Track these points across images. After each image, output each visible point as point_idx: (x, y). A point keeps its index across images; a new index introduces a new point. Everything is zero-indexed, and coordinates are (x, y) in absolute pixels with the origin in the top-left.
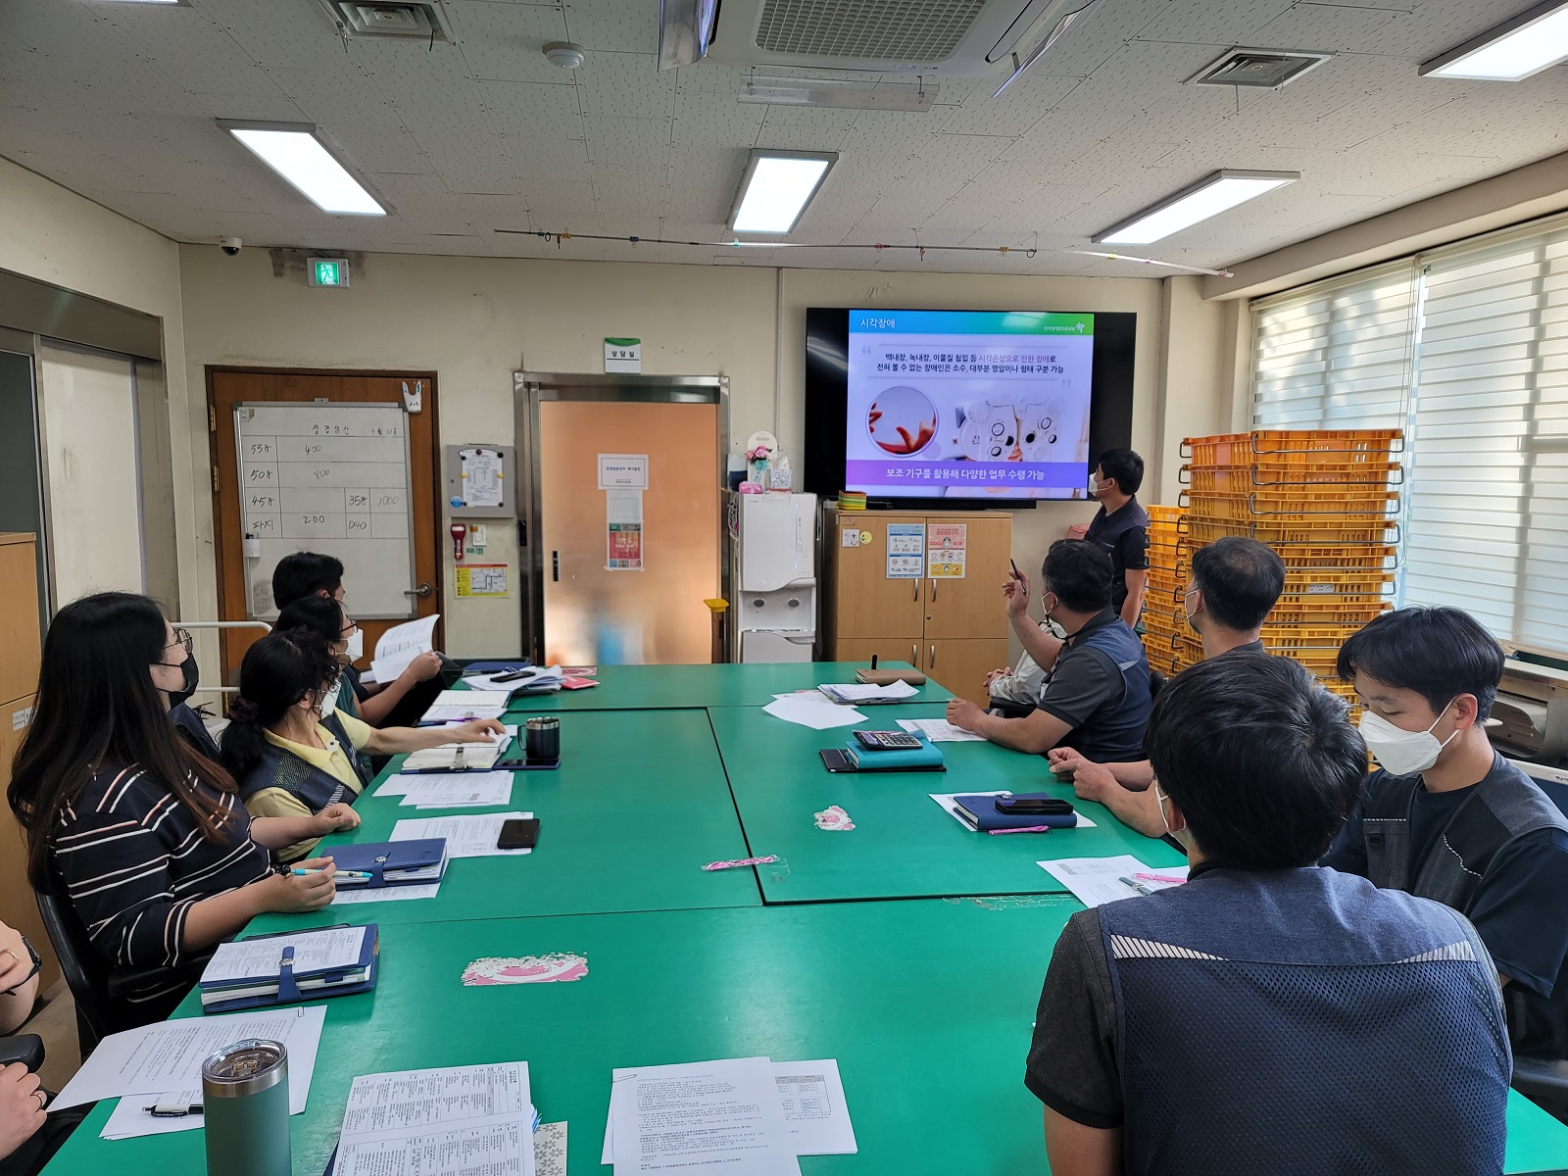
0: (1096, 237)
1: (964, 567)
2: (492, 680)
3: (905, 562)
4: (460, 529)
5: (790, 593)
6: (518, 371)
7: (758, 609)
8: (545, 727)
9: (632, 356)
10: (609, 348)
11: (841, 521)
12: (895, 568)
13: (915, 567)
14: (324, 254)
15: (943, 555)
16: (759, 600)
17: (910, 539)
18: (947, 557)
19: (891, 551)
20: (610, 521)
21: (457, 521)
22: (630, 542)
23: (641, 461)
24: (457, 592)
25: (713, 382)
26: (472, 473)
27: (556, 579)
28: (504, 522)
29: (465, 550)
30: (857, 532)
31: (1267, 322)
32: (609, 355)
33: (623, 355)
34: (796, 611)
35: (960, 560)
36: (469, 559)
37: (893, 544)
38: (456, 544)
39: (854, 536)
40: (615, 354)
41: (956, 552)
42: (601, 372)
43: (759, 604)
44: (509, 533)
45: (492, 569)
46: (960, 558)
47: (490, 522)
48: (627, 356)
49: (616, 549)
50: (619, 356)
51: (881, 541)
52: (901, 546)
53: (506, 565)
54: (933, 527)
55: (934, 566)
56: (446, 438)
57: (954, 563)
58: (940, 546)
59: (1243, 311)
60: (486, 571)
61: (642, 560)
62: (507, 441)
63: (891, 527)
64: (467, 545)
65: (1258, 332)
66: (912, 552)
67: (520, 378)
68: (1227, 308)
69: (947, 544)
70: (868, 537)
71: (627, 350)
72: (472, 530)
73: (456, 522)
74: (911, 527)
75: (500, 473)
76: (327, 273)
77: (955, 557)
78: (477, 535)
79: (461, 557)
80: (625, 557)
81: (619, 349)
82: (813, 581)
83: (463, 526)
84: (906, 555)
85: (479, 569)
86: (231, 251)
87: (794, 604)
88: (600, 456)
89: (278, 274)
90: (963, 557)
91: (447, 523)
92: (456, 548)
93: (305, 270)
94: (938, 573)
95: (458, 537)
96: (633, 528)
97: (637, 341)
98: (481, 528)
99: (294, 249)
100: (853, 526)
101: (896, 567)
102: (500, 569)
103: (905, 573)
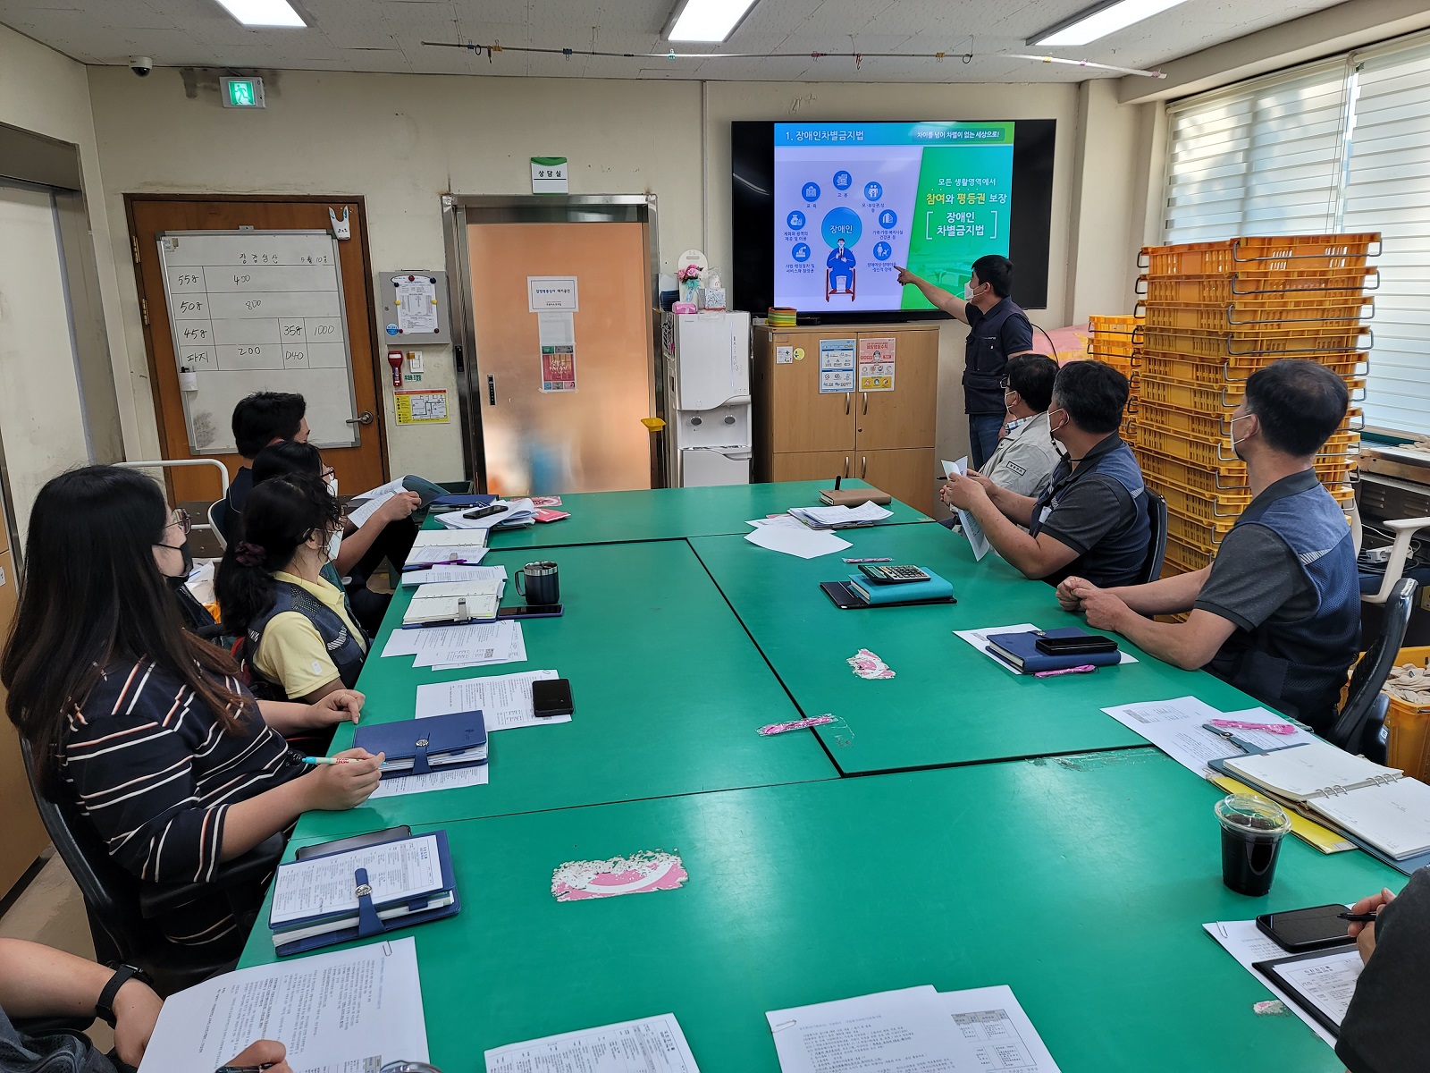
0: (1031, 40)
1: (893, 379)
2: (465, 516)
3: (837, 376)
4: (398, 356)
5: (727, 412)
6: (445, 195)
7: (695, 427)
8: (544, 573)
9: (559, 175)
10: (537, 168)
11: (774, 339)
12: (828, 383)
13: (846, 381)
14: (237, 73)
15: (873, 369)
16: (696, 418)
17: (842, 354)
18: (877, 370)
19: (824, 367)
20: (542, 343)
21: (394, 348)
22: (563, 364)
23: (570, 283)
24: (398, 420)
25: (640, 200)
26: (406, 301)
27: (493, 403)
28: (440, 348)
29: (403, 378)
30: (790, 349)
31: (1184, 124)
32: (536, 175)
33: (550, 174)
34: (730, 428)
35: (889, 373)
36: (408, 385)
37: (826, 360)
38: (394, 371)
39: (787, 353)
40: (542, 174)
41: (885, 365)
42: (530, 193)
43: (697, 422)
44: (445, 360)
45: (431, 396)
46: (889, 370)
47: (425, 348)
48: (554, 176)
49: (550, 372)
50: (546, 176)
51: (813, 356)
52: (833, 361)
53: (445, 391)
54: (864, 342)
55: (865, 380)
56: (379, 264)
57: (884, 376)
58: (870, 359)
59: (1159, 113)
60: (425, 397)
61: (575, 381)
62: (439, 266)
63: (823, 343)
64: (405, 372)
65: (1175, 135)
66: (843, 367)
67: (448, 201)
68: (1143, 111)
69: (877, 358)
70: (801, 354)
71: (554, 169)
72: (409, 357)
73: (392, 349)
74: (843, 342)
75: (434, 299)
76: (242, 93)
77: (885, 370)
78: (414, 362)
79: (400, 384)
80: (560, 379)
81: (545, 169)
82: (748, 398)
83: (400, 353)
84: (838, 370)
85: (418, 396)
86: (141, 72)
87: (730, 421)
88: (529, 279)
89: (191, 95)
90: (893, 370)
91: (383, 351)
92: (394, 376)
93: (218, 90)
94: (869, 387)
95: (396, 364)
96: (566, 350)
97: (564, 160)
98: (417, 354)
99: (205, 68)
100: (786, 343)
101: (828, 381)
102: (439, 395)
103: (837, 387)
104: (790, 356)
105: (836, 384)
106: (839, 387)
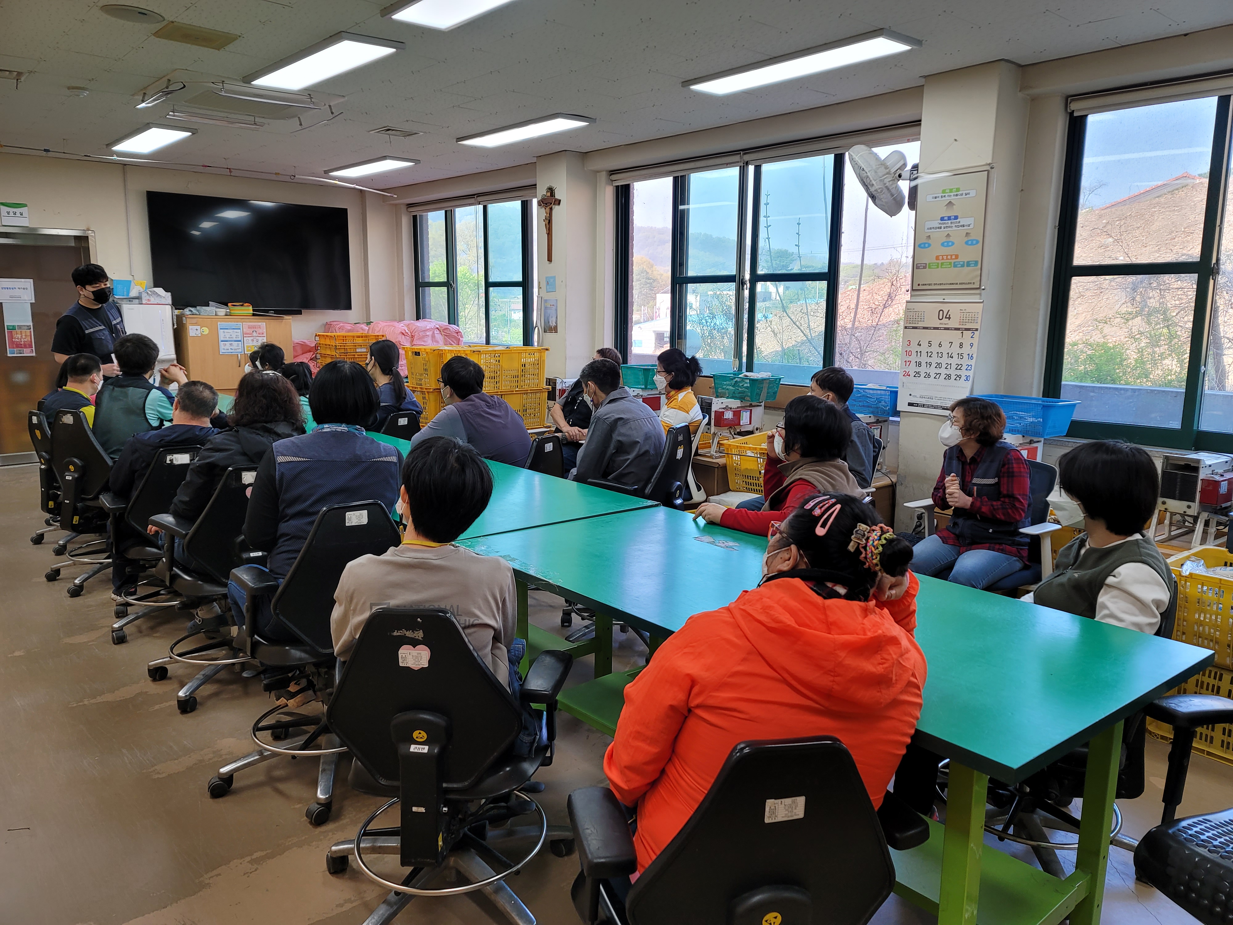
0: (329, 171)
3: (231, 344)
9: (22, 214)
10: (4, 209)
11: (188, 321)
12: (224, 348)
13: (237, 347)
15: (253, 340)
17: (234, 332)
19: (223, 339)
20: (7, 323)
22: (24, 337)
23: (28, 284)
25: (81, 233)
30: (198, 327)
32: (4, 214)
33: (15, 214)
37: (222, 335)
39: (196, 329)
40: (8, 213)
48: (18, 214)
49: (13, 342)
50: (11, 214)
51: (214, 332)
52: (228, 336)
54: (246, 324)
58: (250, 335)
61: (34, 349)
63: (220, 325)
66: (235, 339)
69: (254, 334)
70: (206, 331)
71: (18, 210)
74: (233, 324)
80: (22, 347)
81: (11, 210)
96: (27, 328)
97: (25, 206)
100: (196, 324)
101: (226, 347)
103: (232, 351)
104: (199, 331)
105: (231, 349)
106: (233, 351)
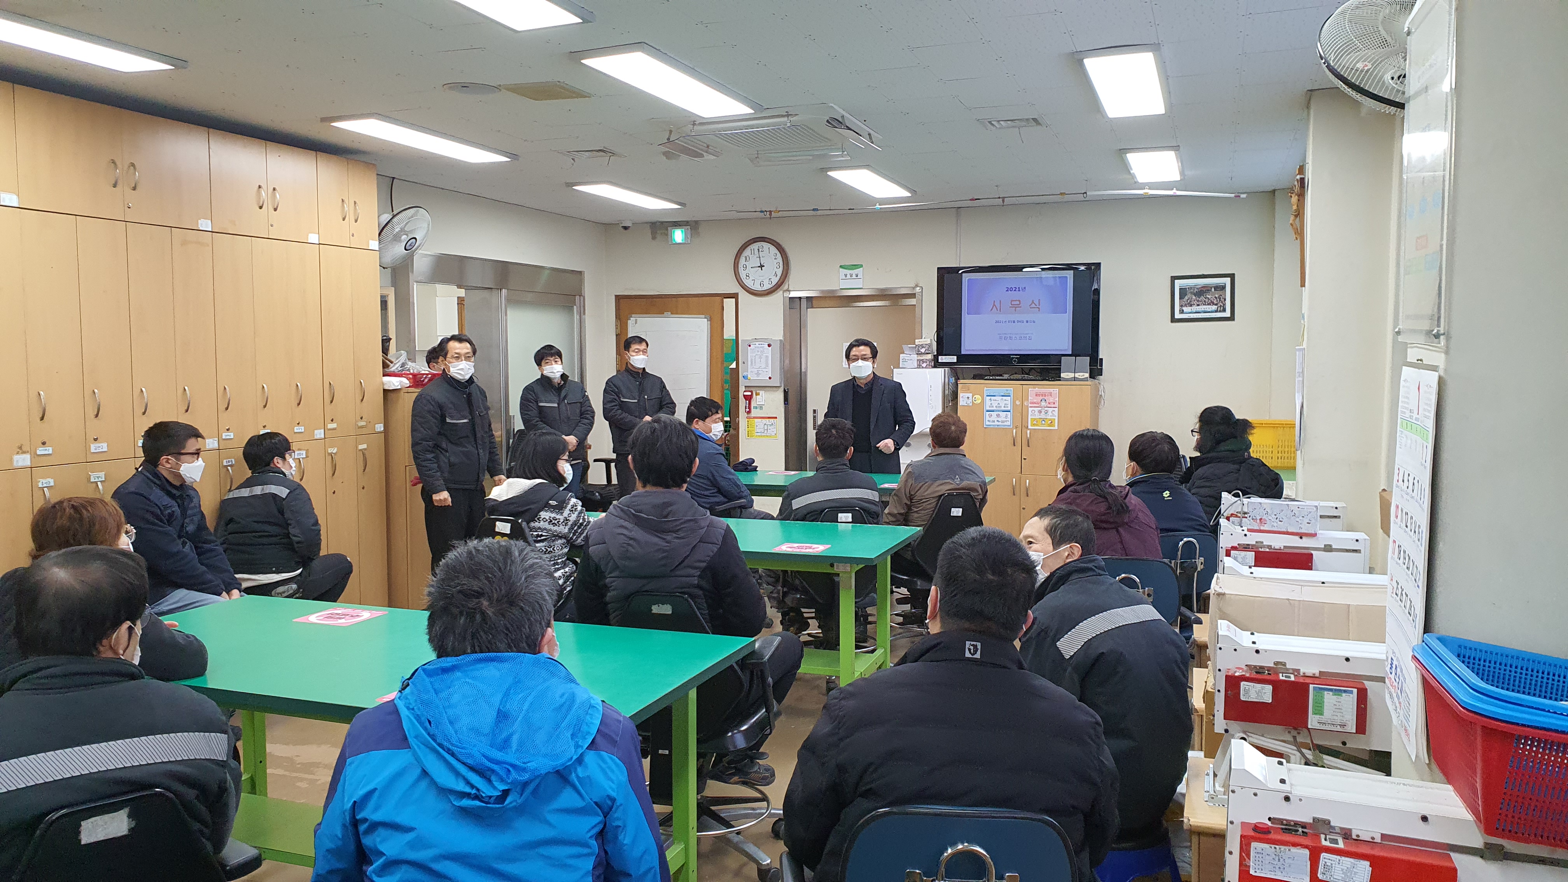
1: (1056, 420)
3: (998, 416)
4: (749, 393)
6: (786, 290)
9: (857, 276)
10: (843, 272)
11: (959, 388)
13: (1005, 419)
14: (677, 224)
15: (1040, 412)
17: (1002, 399)
18: (1043, 413)
19: (988, 408)
21: (748, 388)
25: (909, 291)
26: (753, 358)
28: (775, 389)
29: (752, 408)
30: (970, 395)
32: (842, 276)
33: (851, 276)
36: (754, 412)
37: (988, 403)
38: (747, 403)
39: (968, 398)
41: (1050, 409)
44: (779, 396)
45: (767, 420)
46: (1053, 414)
47: (767, 389)
48: (854, 276)
50: (848, 276)
52: (995, 404)
53: (776, 418)
54: (1031, 393)
57: (1049, 417)
58: (1038, 405)
60: (764, 421)
62: (778, 335)
63: (987, 391)
64: (753, 404)
66: (1003, 409)
67: (787, 295)
69: (1043, 404)
70: (979, 399)
71: (854, 272)
72: (756, 394)
74: (1002, 390)
75: (770, 357)
76: (678, 235)
77: (1049, 414)
78: (759, 398)
79: (750, 412)
81: (848, 272)
83: (752, 392)
84: (999, 411)
85: (760, 420)
86: (626, 228)
89: (654, 238)
90: (1056, 413)
91: (741, 389)
92: (747, 406)
93: (667, 235)
94: (1037, 425)
95: (748, 398)
97: (861, 266)
98: (762, 392)
99: (662, 223)
101: (991, 419)
102: (772, 420)
104: (971, 400)
105: (998, 421)
106: (1000, 423)
